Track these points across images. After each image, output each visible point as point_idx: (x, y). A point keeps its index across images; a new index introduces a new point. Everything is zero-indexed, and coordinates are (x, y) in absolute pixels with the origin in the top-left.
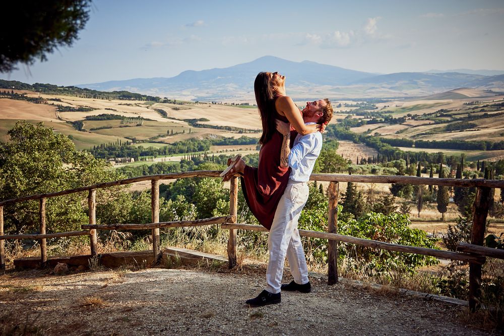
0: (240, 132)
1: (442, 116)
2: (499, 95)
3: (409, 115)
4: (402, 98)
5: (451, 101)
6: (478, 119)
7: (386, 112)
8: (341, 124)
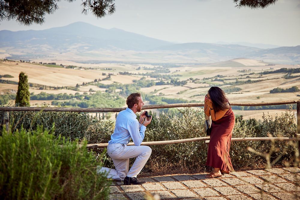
0: (41, 89)
1: (216, 80)
2: (268, 65)
3: (191, 79)
4: (193, 64)
5: (230, 68)
6: (243, 84)
7: (175, 76)
8: (134, 85)
